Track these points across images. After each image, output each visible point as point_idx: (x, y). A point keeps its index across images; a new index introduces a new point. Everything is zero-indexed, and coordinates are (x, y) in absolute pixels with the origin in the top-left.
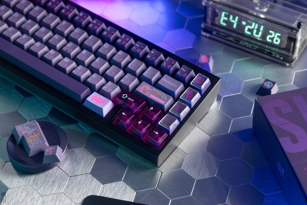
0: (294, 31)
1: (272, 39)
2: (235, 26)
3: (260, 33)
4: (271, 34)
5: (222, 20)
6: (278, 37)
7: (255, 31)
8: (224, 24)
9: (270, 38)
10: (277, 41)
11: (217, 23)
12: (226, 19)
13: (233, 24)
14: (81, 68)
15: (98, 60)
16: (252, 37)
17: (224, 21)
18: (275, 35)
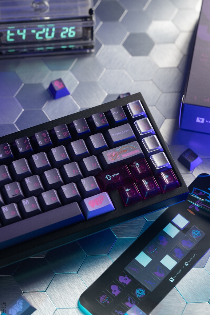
0: (88, 19)
1: (67, 34)
2: (24, 37)
3: (53, 34)
4: (65, 30)
5: (8, 37)
6: (72, 30)
7: (47, 34)
8: (12, 40)
9: (64, 34)
10: (72, 34)
11: (3, 42)
12: (13, 34)
13: (21, 36)
14: (46, 195)
15: (48, 175)
16: (45, 40)
17: (11, 37)
18: (69, 30)
